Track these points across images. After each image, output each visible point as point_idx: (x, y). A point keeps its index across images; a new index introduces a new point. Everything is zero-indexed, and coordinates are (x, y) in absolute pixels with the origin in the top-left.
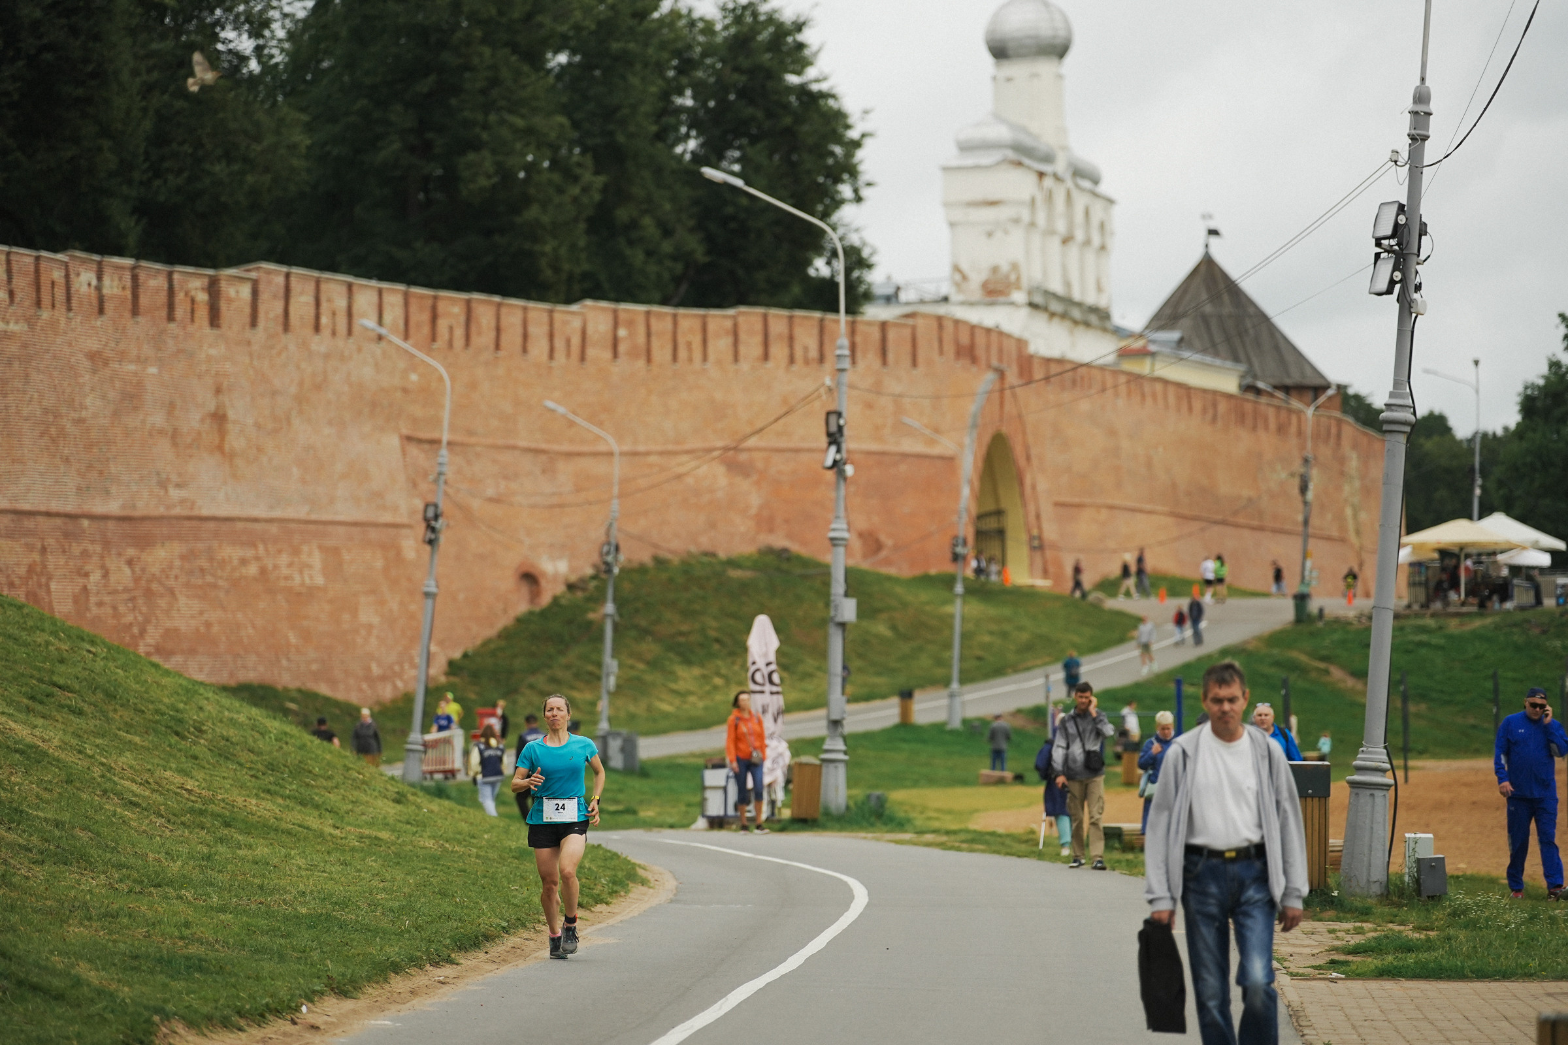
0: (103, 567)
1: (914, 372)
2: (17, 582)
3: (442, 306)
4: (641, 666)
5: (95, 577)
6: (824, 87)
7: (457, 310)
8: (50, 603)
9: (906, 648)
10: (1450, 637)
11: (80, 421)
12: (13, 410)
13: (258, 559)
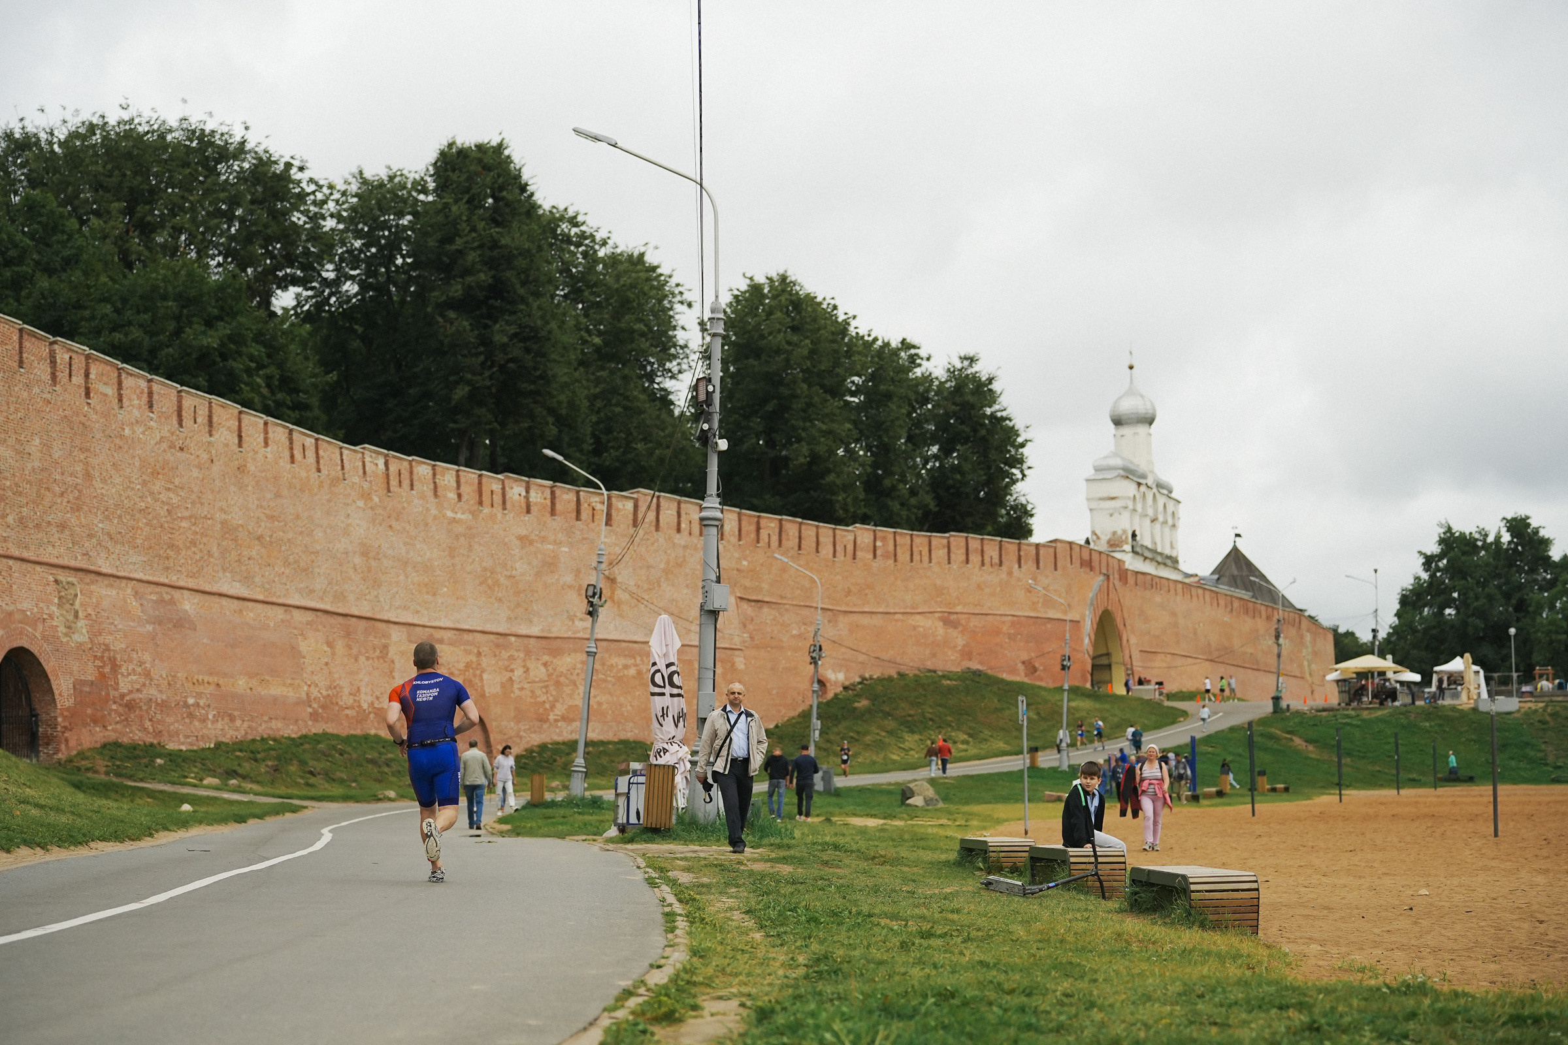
0: (524, 666)
1: (1056, 573)
3: (763, 522)
4: (883, 734)
5: (519, 672)
6: (1004, 414)
7: (774, 525)
8: (482, 686)
10: (1363, 720)
11: (511, 577)
13: (636, 665)
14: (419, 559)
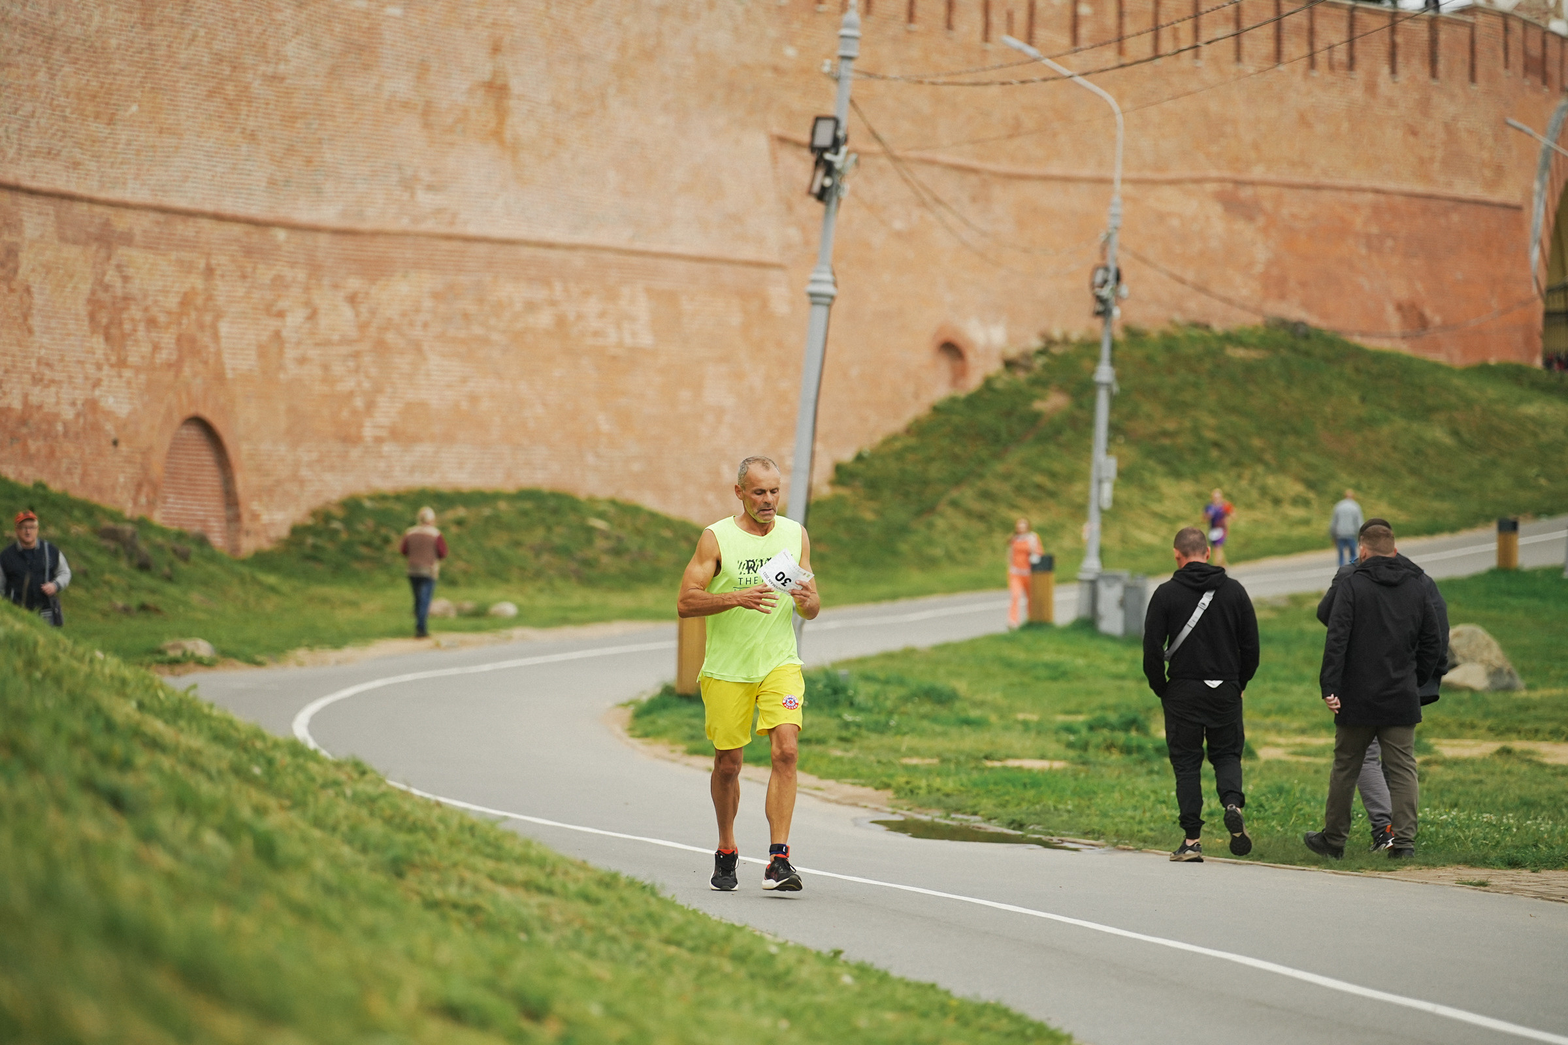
0: (307, 304)
1: (1474, 87)
2: (162, 318)
5: (295, 318)
8: (218, 354)
9: (1474, 461)
11: (275, 79)
12: (162, 51)
13: (553, 303)
14: (78, 30)
